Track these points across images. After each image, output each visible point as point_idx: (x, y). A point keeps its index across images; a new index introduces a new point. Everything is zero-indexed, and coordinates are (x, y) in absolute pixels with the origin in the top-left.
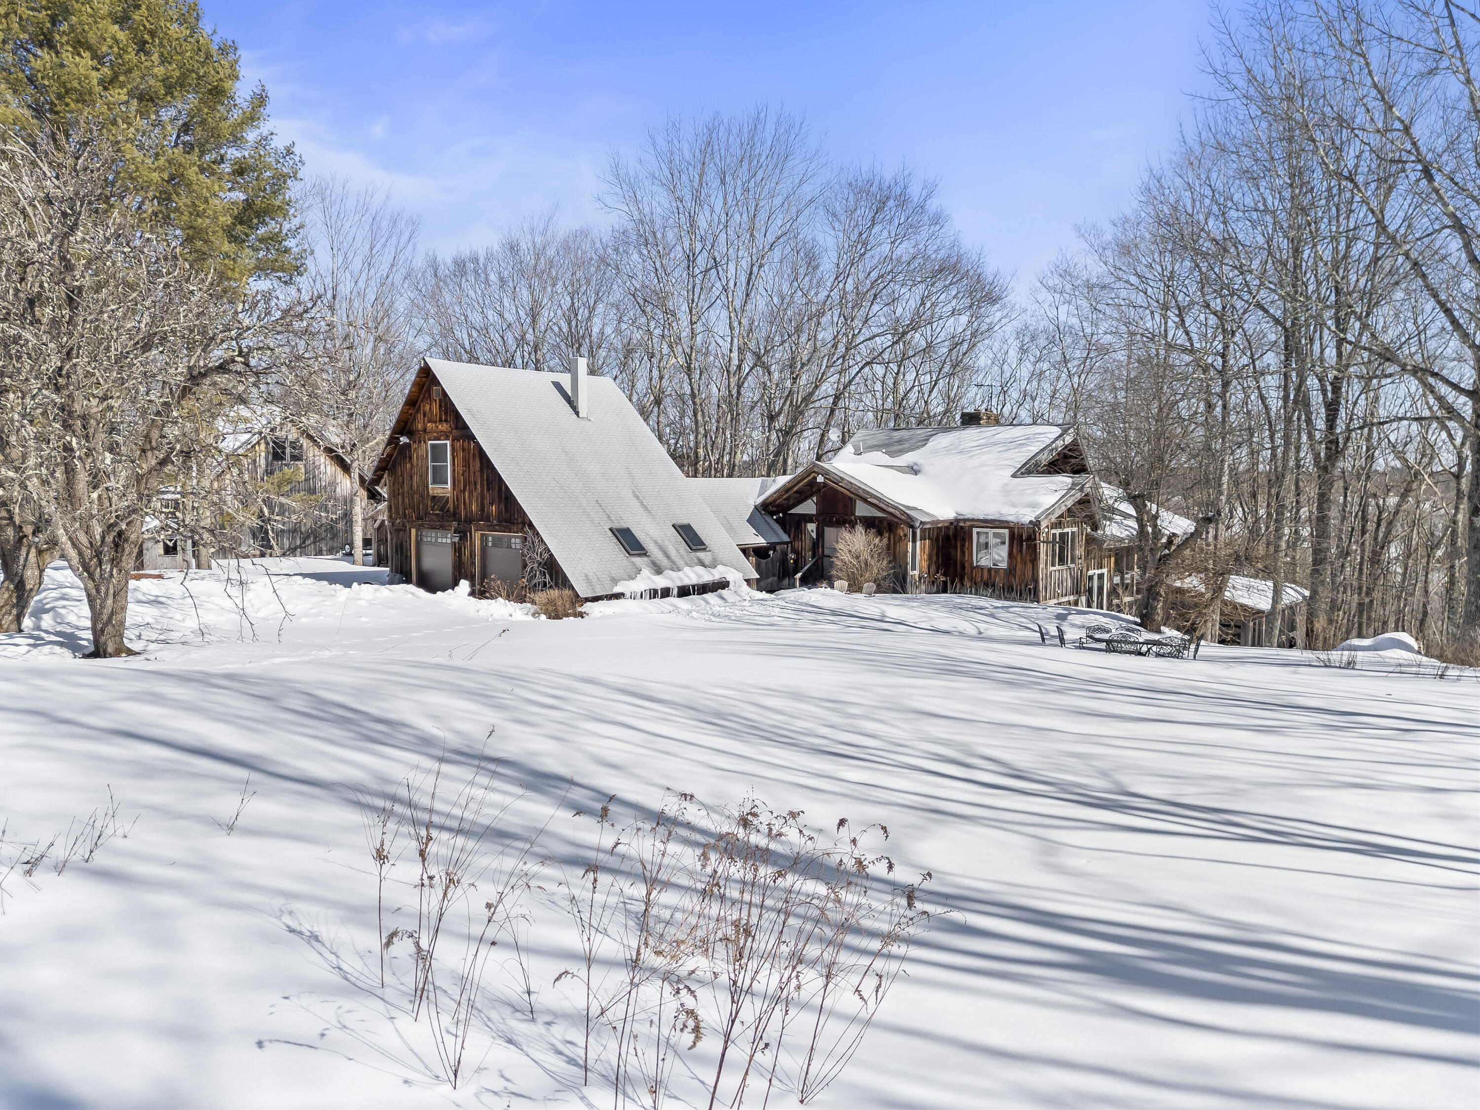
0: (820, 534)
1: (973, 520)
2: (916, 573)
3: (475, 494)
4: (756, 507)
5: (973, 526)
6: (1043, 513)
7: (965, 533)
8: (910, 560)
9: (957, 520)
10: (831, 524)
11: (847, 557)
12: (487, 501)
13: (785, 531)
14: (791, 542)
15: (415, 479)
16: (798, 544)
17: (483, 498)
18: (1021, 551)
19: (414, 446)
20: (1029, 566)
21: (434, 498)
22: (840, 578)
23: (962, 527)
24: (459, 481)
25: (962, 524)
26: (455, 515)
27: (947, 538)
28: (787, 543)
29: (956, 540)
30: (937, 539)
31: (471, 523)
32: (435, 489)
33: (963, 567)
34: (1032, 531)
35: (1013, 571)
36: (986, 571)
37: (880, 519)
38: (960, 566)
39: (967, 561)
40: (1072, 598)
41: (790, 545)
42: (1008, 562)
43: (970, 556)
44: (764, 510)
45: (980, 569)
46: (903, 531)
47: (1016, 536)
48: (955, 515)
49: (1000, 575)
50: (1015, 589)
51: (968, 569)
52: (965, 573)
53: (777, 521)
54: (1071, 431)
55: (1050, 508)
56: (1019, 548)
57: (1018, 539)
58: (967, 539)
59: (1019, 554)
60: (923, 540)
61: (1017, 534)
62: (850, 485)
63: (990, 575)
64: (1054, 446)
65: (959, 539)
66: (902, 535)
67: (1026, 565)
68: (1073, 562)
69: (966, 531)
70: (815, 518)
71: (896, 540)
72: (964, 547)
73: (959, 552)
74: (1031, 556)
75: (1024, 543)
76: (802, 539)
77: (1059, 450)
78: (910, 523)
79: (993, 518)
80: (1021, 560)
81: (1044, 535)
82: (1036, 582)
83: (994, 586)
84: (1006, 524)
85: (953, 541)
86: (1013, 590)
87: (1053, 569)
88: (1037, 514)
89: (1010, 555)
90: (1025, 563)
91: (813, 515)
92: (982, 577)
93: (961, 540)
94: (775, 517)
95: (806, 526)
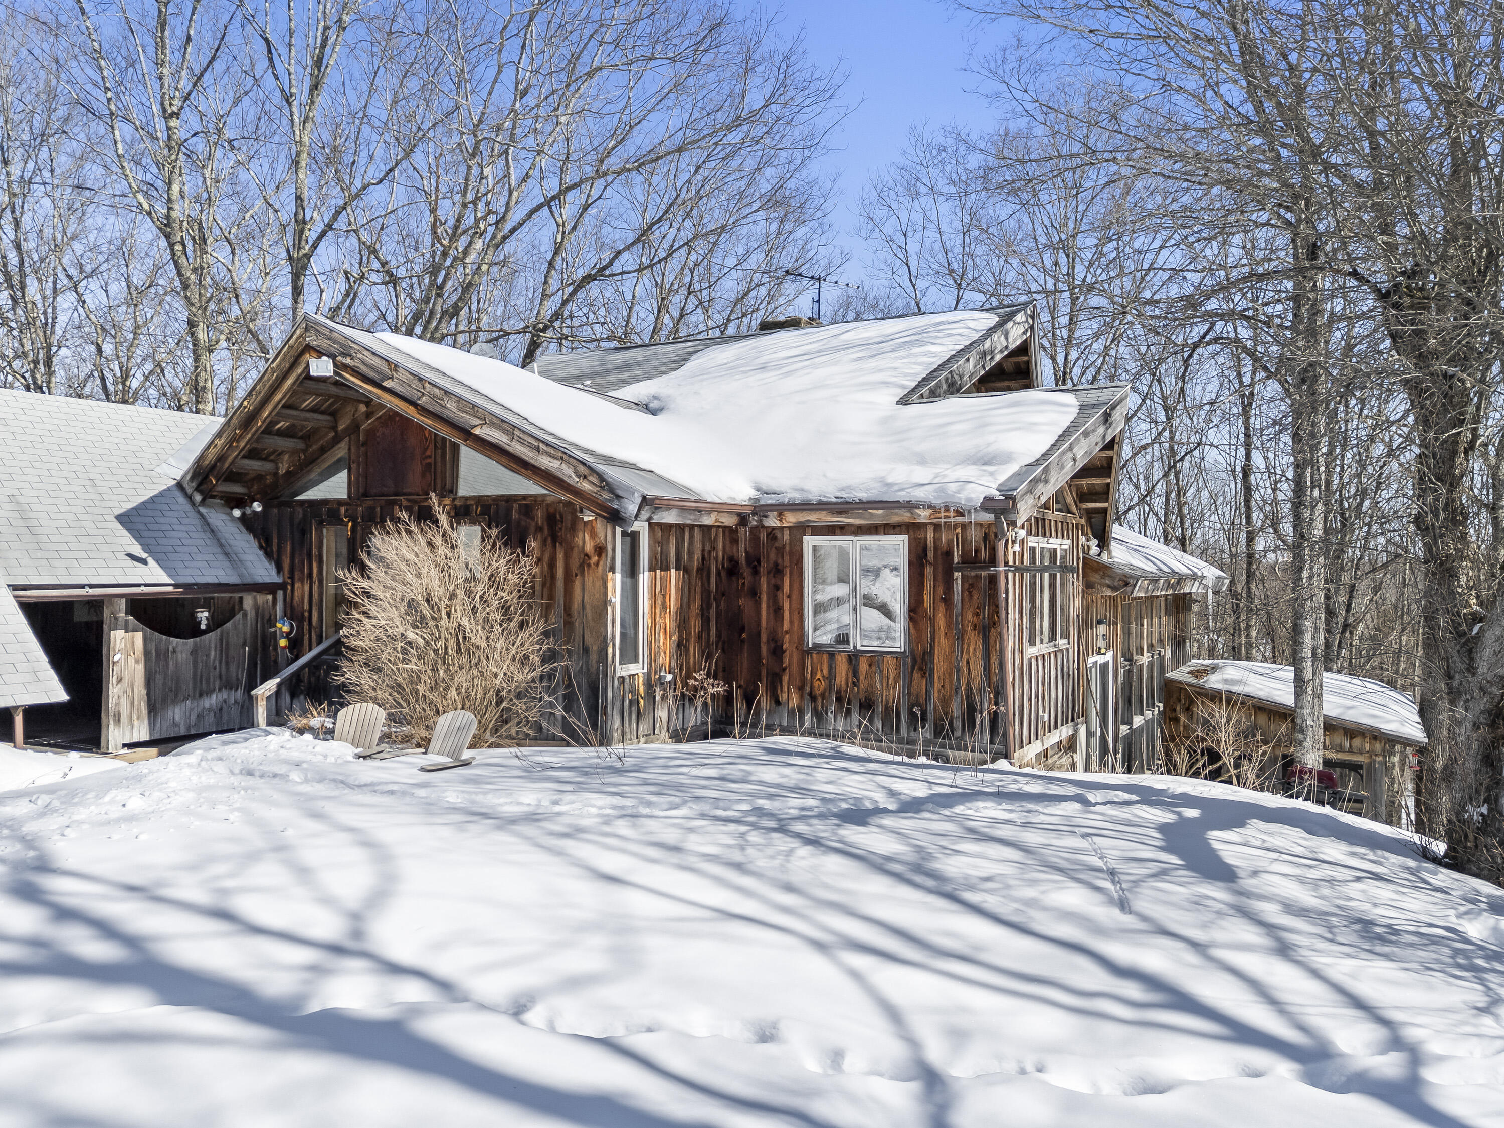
1: (806, 506)
2: (638, 669)
4: (180, 485)
5: (803, 529)
6: (1019, 476)
7: (780, 551)
8: (615, 630)
9: (760, 510)
13: (268, 555)
14: (282, 586)
16: (301, 591)
18: (947, 600)
20: (974, 643)
22: (363, 698)
23: (772, 534)
25: (772, 522)
27: (732, 569)
28: (271, 588)
29: (755, 572)
30: (703, 569)
33: (777, 651)
34: (986, 538)
35: (923, 659)
36: (844, 660)
37: (527, 504)
38: (768, 650)
39: (787, 632)
40: (1065, 732)
41: (280, 593)
42: (908, 633)
43: (796, 617)
44: (197, 489)
45: (825, 656)
46: (593, 535)
47: (931, 555)
48: (753, 493)
49: (885, 672)
50: (930, 716)
51: (791, 656)
52: (784, 670)
53: (247, 522)
54: (1020, 318)
55: (1037, 463)
56: (940, 590)
57: (940, 561)
58: (788, 570)
59: (942, 607)
60: (659, 564)
61: (936, 548)
62: (415, 384)
63: (855, 673)
64: (988, 344)
65: (764, 568)
66: (589, 547)
67: (963, 640)
68: (1066, 635)
69: (784, 547)
70: (343, 510)
71: (575, 563)
72: (779, 594)
73: (764, 606)
74: (977, 614)
75: (957, 575)
76: (310, 575)
77: (998, 358)
78: (616, 507)
79: (863, 496)
80: (949, 624)
81: (1017, 548)
82: (999, 694)
83: (867, 706)
84: (904, 517)
85: (748, 577)
86: (924, 719)
87: (1031, 651)
88: (1002, 478)
89: (915, 610)
90: (961, 636)
91: (340, 502)
92: (831, 677)
93: (769, 573)
94: (237, 513)
95: (320, 537)
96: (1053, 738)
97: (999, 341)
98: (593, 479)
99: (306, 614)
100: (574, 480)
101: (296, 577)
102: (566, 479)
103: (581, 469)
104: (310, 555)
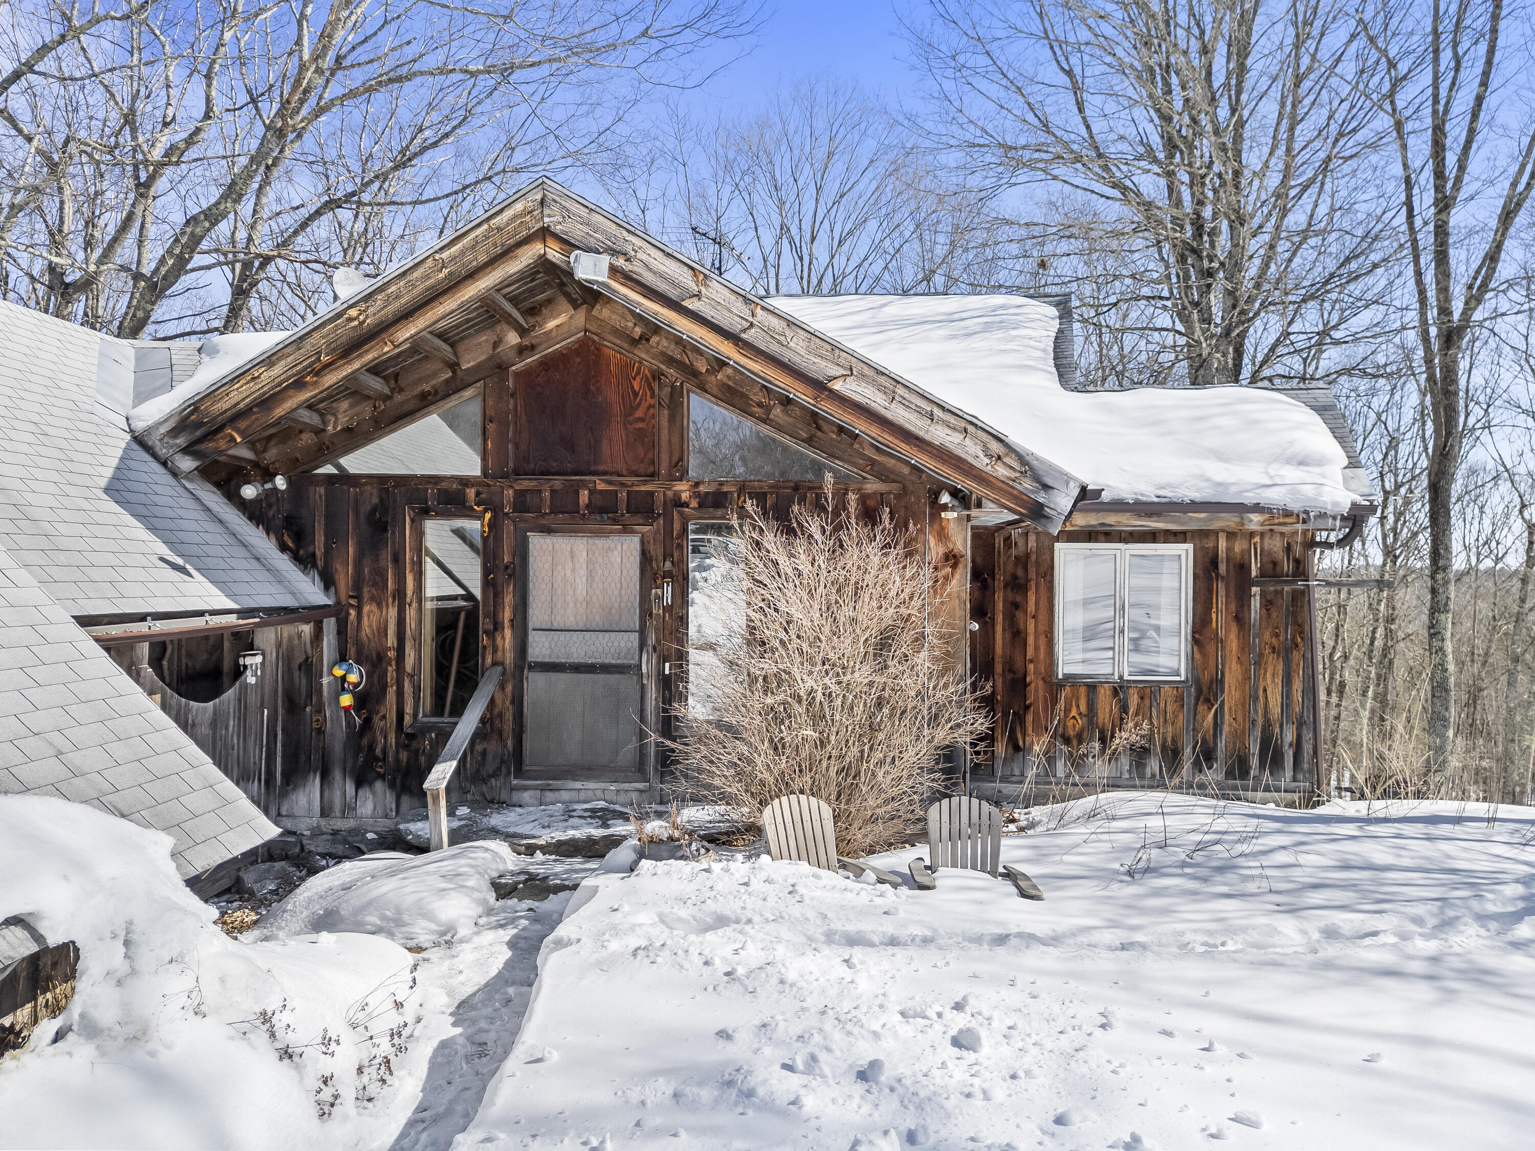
0: (504, 564)
4: (140, 440)
7: (1022, 559)
10: (564, 521)
13: (304, 560)
14: (338, 611)
16: (371, 620)
18: (1240, 619)
20: (1274, 668)
28: (314, 614)
33: (1017, 684)
35: (1210, 688)
36: (1108, 693)
38: (1004, 682)
39: (1031, 661)
41: (330, 625)
42: (1191, 659)
43: (1042, 640)
44: (187, 450)
45: (1083, 690)
46: (943, 539)
49: (1162, 705)
50: (1220, 753)
51: (1036, 690)
52: (1027, 708)
53: (257, 512)
56: (1233, 607)
57: (1232, 573)
58: (1033, 583)
59: (1234, 629)
61: (1229, 559)
63: (1123, 707)
67: (1260, 665)
69: (1027, 555)
70: (471, 493)
72: (1019, 615)
73: (999, 628)
74: (1277, 636)
75: (1255, 590)
76: (400, 593)
78: (1041, 500)
80: (1245, 647)
86: (1213, 758)
89: (1200, 632)
90: (1257, 660)
91: (465, 482)
92: (1091, 714)
93: (1005, 587)
94: (249, 492)
95: (419, 535)
98: (1011, 461)
99: (391, 654)
100: (982, 462)
101: (366, 596)
102: (970, 460)
103: (995, 447)
104: (398, 559)
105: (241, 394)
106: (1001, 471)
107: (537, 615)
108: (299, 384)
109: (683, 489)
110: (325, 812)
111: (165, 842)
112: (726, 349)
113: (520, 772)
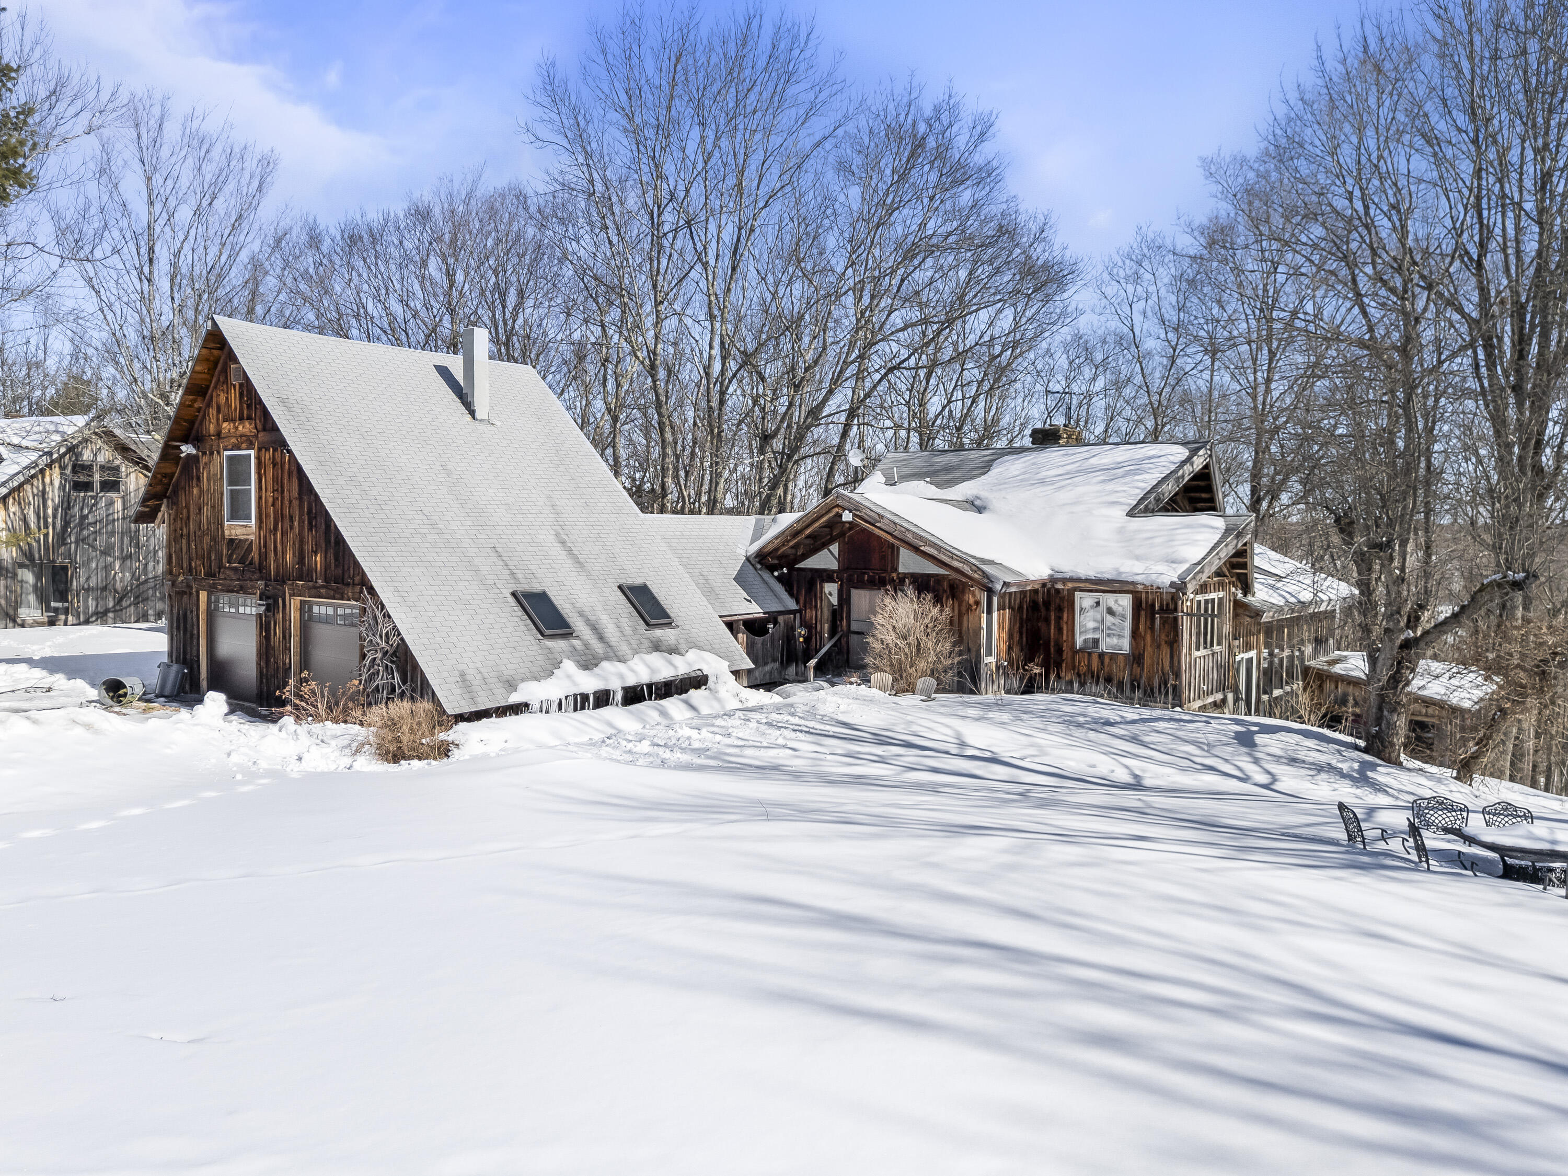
0: (844, 599)
1: (1078, 580)
2: (993, 659)
3: (291, 536)
4: (748, 559)
5: (1075, 589)
6: (1188, 572)
7: (1062, 599)
8: (984, 641)
9: (1053, 580)
10: (861, 585)
11: (890, 638)
12: (308, 547)
13: (791, 595)
14: (799, 611)
15: (206, 511)
16: (810, 614)
17: (302, 542)
18: (1152, 628)
19: (205, 459)
20: (1166, 651)
21: (231, 541)
22: (878, 669)
23: (1058, 591)
24: (267, 516)
25: (1059, 586)
26: (261, 570)
27: (1034, 605)
28: (793, 612)
29: (1048, 609)
30: (1021, 607)
31: (284, 583)
32: (235, 529)
33: (1060, 651)
34: (1173, 598)
35: (1139, 657)
36: (1096, 656)
37: (938, 578)
38: (1054, 649)
39: (1065, 641)
40: (1219, 696)
41: (798, 615)
42: (1131, 644)
43: (1070, 633)
44: (759, 562)
45: (1086, 654)
46: (974, 595)
47: (1144, 605)
48: (1050, 572)
49: (1118, 663)
50: (1142, 685)
51: (1067, 653)
52: (1063, 660)
53: (779, 579)
54: (1201, 452)
55: (1199, 563)
56: (1148, 623)
57: (1148, 609)
58: (1066, 609)
59: (1149, 632)
60: (1001, 608)
61: (1147, 602)
62: (892, 525)
63: (1102, 663)
64: (1180, 473)
65: (1052, 607)
66: (971, 601)
67: (1159, 649)
68: (1219, 644)
69: (1065, 597)
70: (836, 575)
71: (964, 609)
72: (1061, 621)
73: (1052, 627)
74: (1167, 636)
75: (1157, 616)
76: (816, 606)
77: (1186, 479)
78: (987, 584)
79: (1110, 577)
80: (1153, 641)
81: (1189, 603)
82: (1177, 675)
83: (1109, 680)
84: (1131, 588)
85: (1043, 612)
86: (1139, 687)
87: (1198, 654)
88: (1180, 572)
89: (1135, 634)
90: (1159, 647)
91: (834, 571)
92: (1089, 665)
93: (1055, 610)
94: (776, 574)
95: (822, 588)
96: (1210, 700)
97: (1187, 468)
98: (979, 573)
99: (813, 626)
100: (970, 573)
101: (807, 607)
102: (966, 572)
103: (974, 568)
104: (816, 595)
105: (771, 547)
106: (976, 576)
107: (854, 616)
108: (783, 545)
109: (894, 575)
110: (797, 674)
111: (726, 664)
112: (889, 538)
113: (849, 667)
